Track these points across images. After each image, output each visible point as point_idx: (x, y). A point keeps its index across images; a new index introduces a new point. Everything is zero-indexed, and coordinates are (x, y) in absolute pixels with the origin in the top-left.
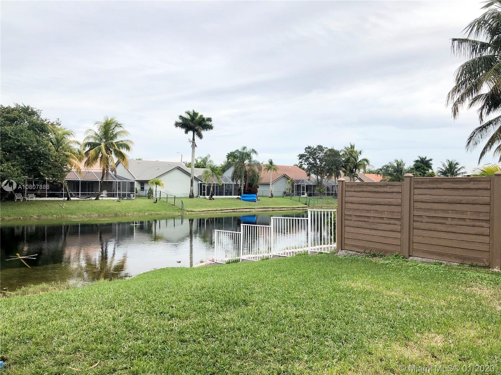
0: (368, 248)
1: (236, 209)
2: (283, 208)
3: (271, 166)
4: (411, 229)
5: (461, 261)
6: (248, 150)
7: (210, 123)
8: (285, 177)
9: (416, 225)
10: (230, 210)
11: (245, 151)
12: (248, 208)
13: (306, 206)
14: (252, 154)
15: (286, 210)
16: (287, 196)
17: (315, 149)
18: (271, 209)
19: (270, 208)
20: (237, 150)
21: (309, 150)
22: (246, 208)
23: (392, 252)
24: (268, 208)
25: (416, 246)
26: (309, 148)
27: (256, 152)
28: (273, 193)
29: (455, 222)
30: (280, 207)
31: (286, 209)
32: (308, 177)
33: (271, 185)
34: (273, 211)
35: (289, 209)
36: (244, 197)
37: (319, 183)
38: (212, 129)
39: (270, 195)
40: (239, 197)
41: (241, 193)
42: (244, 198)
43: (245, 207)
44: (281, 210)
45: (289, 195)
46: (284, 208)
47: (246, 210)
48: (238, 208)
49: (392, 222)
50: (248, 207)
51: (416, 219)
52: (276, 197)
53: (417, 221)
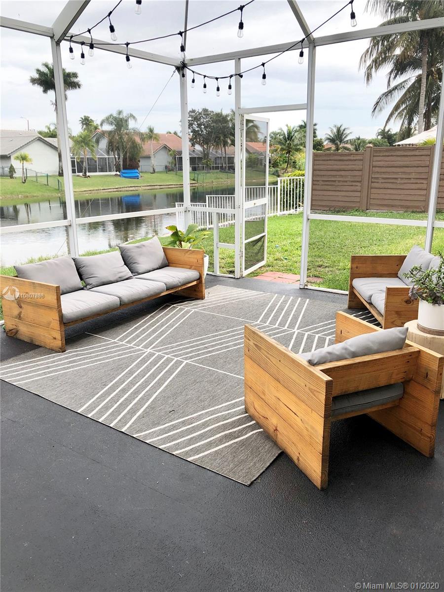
0: (333, 206)
1: (120, 188)
2: (170, 185)
3: (151, 135)
4: (370, 188)
5: (405, 210)
6: (124, 115)
7: (76, 80)
8: (165, 148)
9: (374, 185)
10: (113, 189)
11: (121, 117)
12: (133, 187)
13: (194, 182)
14: (129, 120)
15: (174, 188)
16: (170, 171)
17: (200, 114)
18: (159, 187)
19: (156, 185)
20: (111, 115)
21: (193, 114)
22: (131, 187)
23: (352, 208)
24: (154, 186)
25: (372, 202)
26: (193, 111)
27: (134, 117)
28: (155, 168)
29: (403, 181)
30: (168, 184)
31: (174, 186)
32: (193, 147)
33: (152, 158)
34: (160, 188)
35: (177, 186)
36: (124, 173)
37: (206, 155)
38: (79, 87)
39: (152, 171)
40: (118, 173)
41: (120, 169)
42: (124, 175)
43: (129, 186)
44: (169, 188)
45: (172, 170)
46: (172, 185)
47: (131, 189)
48: (121, 187)
49: (354, 184)
50: (133, 185)
51: (373, 180)
52: (158, 172)
53: (374, 182)
